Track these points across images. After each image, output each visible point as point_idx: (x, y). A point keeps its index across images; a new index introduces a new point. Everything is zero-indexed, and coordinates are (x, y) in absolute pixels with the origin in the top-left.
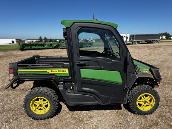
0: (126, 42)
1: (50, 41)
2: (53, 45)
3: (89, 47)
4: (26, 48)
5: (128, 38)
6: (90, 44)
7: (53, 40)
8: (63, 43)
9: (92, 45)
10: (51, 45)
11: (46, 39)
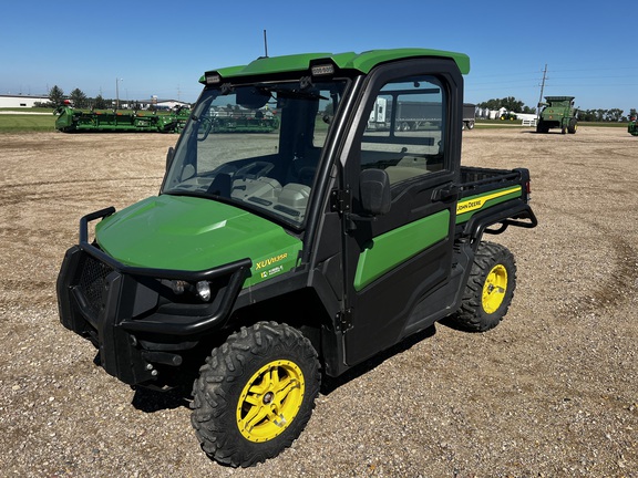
0: (375, 122)
2: (160, 122)
3: (267, 132)
4: (83, 126)
5: (381, 112)
9: (275, 128)
10: (154, 120)
11: (79, 97)
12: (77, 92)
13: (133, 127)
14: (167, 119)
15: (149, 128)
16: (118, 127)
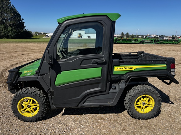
1: (131, 37)
2: (138, 41)
4: (118, 42)
6: (177, 41)
7: (135, 36)
8: (148, 39)
9: (179, 43)
10: (137, 40)
11: (127, 35)
12: (128, 33)
13: (131, 42)
14: (140, 40)
15: (135, 43)
16: (127, 42)
